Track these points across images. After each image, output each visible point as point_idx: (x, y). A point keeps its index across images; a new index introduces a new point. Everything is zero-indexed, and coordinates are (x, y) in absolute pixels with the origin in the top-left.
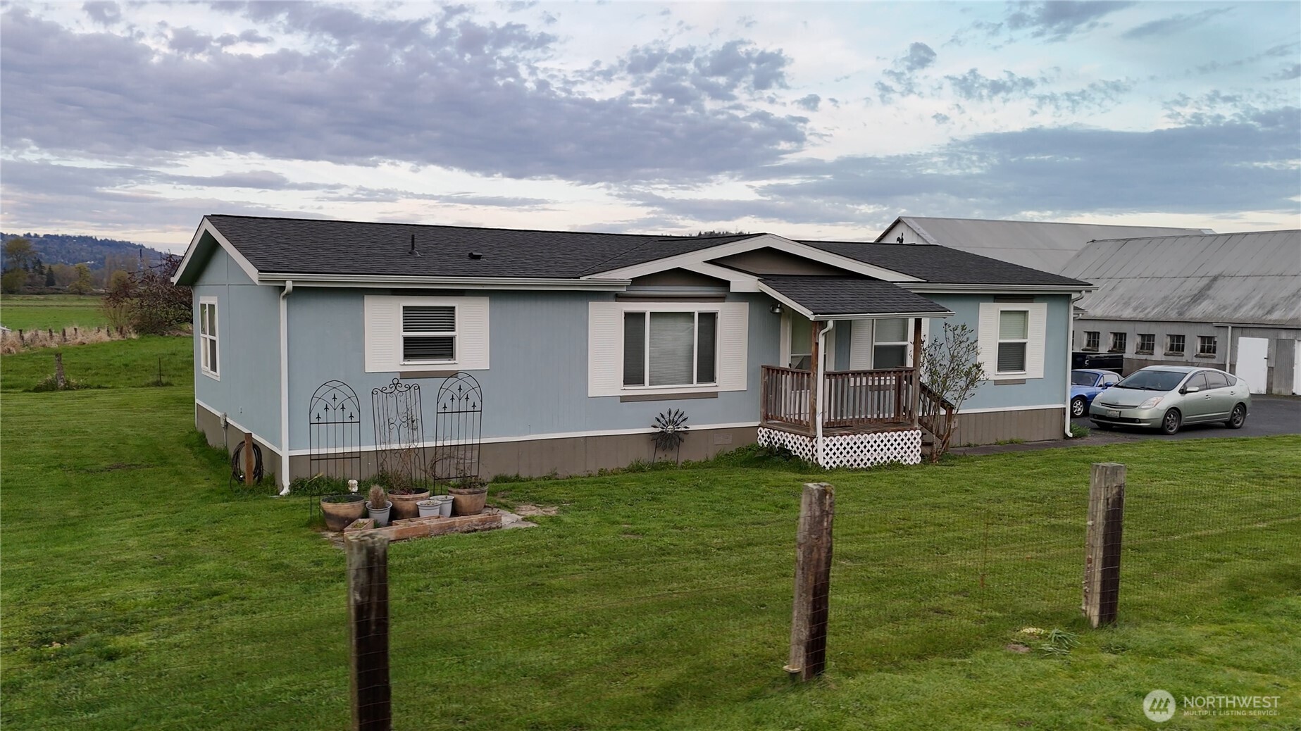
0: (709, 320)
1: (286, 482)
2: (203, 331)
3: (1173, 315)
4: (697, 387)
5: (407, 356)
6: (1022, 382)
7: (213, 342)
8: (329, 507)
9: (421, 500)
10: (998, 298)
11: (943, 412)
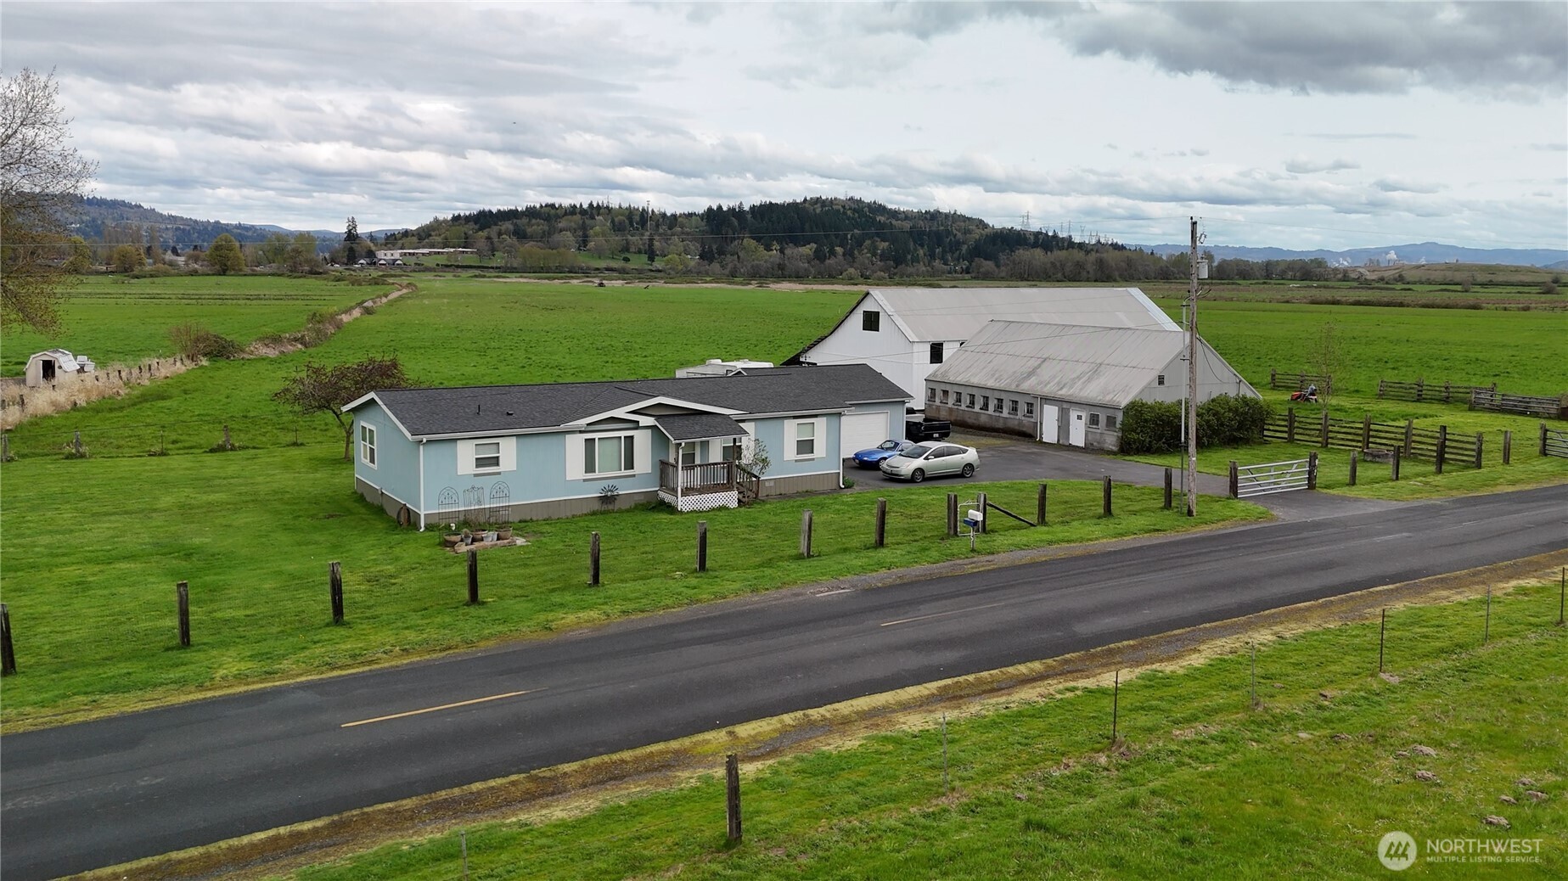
0: (630, 439)
1: (422, 525)
2: (364, 440)
3: (1013, 388)
4: (624, 472)
5: (478, 466)
6: (813, 459)
7: (372, 450)
8: (447, 538)
9: (484, 534)
10: (795, 417)
11: (754, 479)
